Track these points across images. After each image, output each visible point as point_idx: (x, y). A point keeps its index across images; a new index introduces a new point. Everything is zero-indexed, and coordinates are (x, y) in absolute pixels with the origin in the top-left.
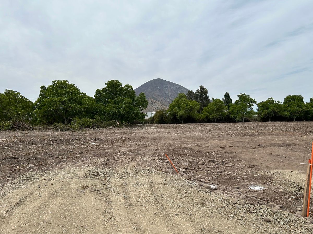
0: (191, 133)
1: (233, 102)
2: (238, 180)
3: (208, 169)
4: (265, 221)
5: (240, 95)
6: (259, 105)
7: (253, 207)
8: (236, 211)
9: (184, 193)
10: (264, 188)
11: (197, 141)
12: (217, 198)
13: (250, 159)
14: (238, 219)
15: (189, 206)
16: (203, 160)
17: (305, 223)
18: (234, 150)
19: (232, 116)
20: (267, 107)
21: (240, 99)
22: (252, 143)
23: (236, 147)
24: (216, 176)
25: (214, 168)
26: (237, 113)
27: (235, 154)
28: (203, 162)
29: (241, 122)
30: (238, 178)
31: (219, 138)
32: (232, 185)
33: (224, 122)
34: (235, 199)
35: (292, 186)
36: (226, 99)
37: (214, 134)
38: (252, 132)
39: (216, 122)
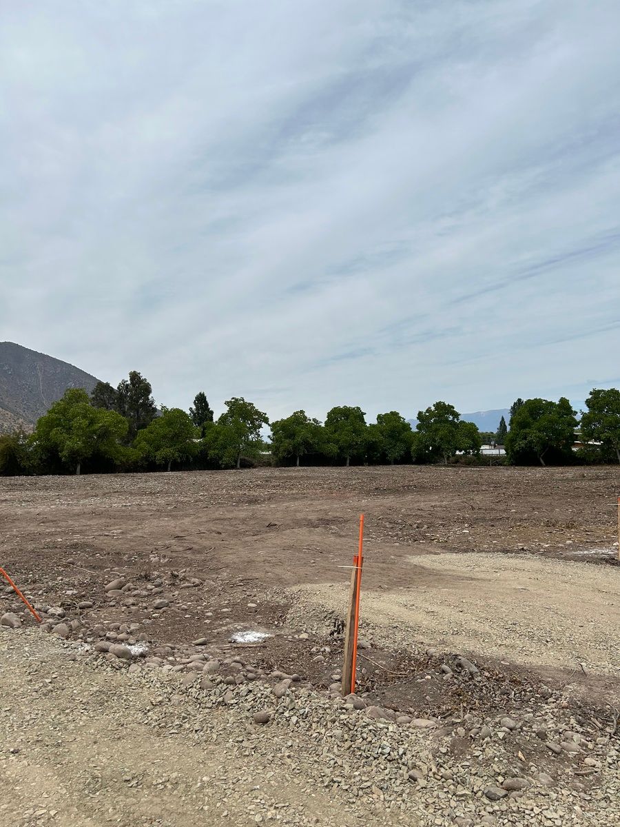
0: (98, 500)
1: (216, 418)
2: (206, 621)
3: (131, 600)
4: (257, 722)
5: (231, 402)
6: (274, 426)
7: (233, 690)
8: (189, 709)
9: (50, 680)
10: (267, 635)
11: (115, 524)
12: (144, 681)
13: (243, 562)
14: (191, 729)
15: (58, 717)
16: (122, 576)
17: (344, 711)
18: (207, 543)
19: (211, 453)
20: (292, 432)
21: (231, 410)
22: (252, 522)
23: (214, 534)
24: (150, 619)
25: (147, 596)
26: (224, 447)
27: (210, 552)
28: (120, 582)
29: (233, 467)
30: (208, 617)
31: (173, 513)
32: (188, 638)
33: (190, 470)
34: (191, 675)
35: (327, 623)
36: (197, 409)
37: (161, 501)
38: (255, 493)
39: (172, 470)
